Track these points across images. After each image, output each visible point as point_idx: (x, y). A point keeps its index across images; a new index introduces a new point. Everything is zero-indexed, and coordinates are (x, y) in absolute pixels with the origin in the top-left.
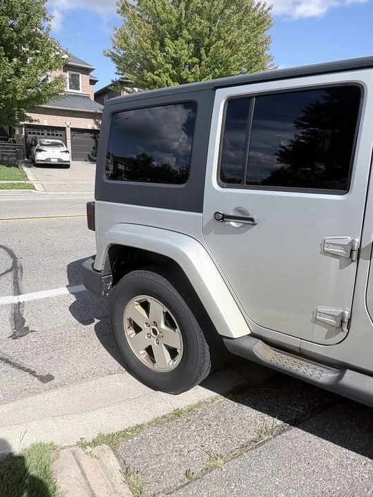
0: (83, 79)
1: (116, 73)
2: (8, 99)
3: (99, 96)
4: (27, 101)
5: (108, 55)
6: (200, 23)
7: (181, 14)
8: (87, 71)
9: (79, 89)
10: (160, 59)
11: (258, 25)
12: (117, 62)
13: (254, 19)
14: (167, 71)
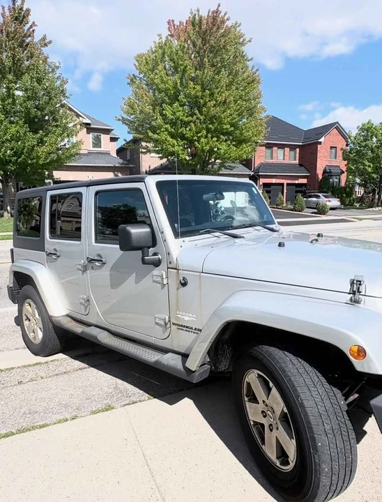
0: (105, 138)
1: (129, 133)
2: (33, 164)
3: (120, 151)
4: (49, 164)
5: (119, 120)
6: (194, 88)
7: (176, 83)
8: (107, 131)
9: (100, 147)
10: (160, 121)
11: (249, 84)
12: (127, 124)
13: (244, 80)
14: (167, 130)
